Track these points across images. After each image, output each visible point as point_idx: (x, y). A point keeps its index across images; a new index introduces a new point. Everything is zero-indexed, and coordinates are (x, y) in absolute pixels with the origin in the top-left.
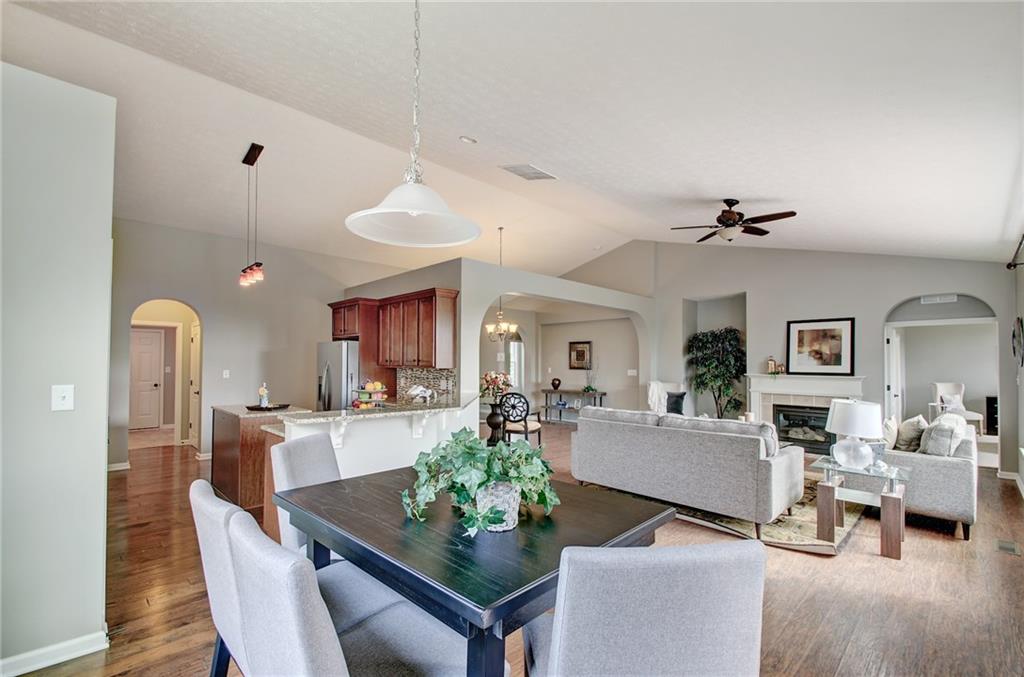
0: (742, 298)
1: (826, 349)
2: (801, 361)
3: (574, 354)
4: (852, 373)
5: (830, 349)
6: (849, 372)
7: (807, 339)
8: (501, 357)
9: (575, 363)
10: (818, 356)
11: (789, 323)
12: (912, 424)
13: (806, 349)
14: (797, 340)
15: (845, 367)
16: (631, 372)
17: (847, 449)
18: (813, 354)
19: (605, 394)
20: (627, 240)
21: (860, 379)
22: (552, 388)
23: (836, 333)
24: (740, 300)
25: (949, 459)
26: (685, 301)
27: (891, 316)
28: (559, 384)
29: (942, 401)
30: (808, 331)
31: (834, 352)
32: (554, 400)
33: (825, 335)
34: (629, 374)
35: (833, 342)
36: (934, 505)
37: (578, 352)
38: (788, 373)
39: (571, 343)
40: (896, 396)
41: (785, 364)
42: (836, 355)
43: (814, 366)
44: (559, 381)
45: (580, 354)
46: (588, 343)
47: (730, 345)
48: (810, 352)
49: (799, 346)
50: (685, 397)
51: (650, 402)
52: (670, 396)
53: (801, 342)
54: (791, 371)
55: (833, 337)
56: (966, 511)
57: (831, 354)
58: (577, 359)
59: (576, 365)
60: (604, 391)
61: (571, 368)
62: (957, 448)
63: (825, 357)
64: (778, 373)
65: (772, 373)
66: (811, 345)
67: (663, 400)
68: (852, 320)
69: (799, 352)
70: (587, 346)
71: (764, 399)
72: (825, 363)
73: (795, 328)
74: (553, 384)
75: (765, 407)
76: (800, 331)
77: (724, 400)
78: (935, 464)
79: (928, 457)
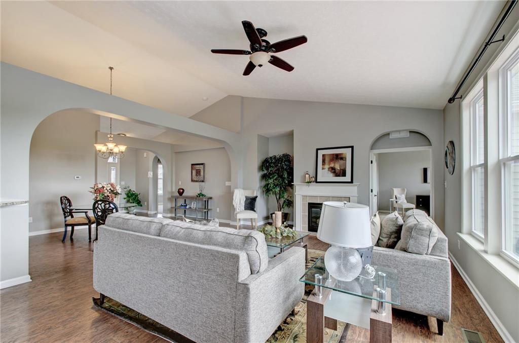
0: (291, 134)
1: (337, 167)
2: (325, 174)
3: (194, 172)
4: (352, 182)
5: (340, 167)
6: (350, 181)
7: (327, 161)
8: (150, 174)
9: (195, 178)
10: (333, 171)
11: (317, 150)
12: (391, 220)
13: (327, 166)
14: (322, 161)
15: (348, 178)
16: (227, 184)
17: (338, 257)
18: (330, 169)
19: (211, 198)
20: (225, 95)
21: (356, 185)
22: (178, 195)
23: (343, 156)
24: (290, 135)
25: (428, 258)
26: (258, 135)
27: (373, 147)
28: (183, 192)
29: (396, 198)
30: (327, 155)
31: (342, 168)
32: (181, 202)
33: (338, 157)
34: (227, 185)
35: (342, 162)
36: (414, 303)
37: (197, 170)
38: (317, 182)
39: (192, 165)
40: (375, 196)
41: (315, 176)
42: (343, 170)
43: (331, 177)
44: (183, 190)
45: (198, 171)
46: (202, 164)
47: (286, 165)
48: (329, 168)
49: (323, 165)
50: (257, 199)
51: (234, 203)
52: (247, 198)
53: (324, 161)
54: (318, 181)
55: (342, 159)
56: (442, 310)
57: (341, 169)
58: (196, 175)
59: (195, 179)
60: (211, 196)
61: (192, 181)
62: (433, 246)
63: (337, 171)
64: (310, 182)
65: (308, 182)
66: (329, 164)
67: (242, 202)
68: (352, 147)
69: (323, 169)
70: (202, 166)
71: (303, 199)
72: (337, 175)
73: (321, 153)
74: (179, 192)
75: (303, 205)
76: (323, 155)
77: (282, 200)
78: (416, 263)
79: (409, 255)
